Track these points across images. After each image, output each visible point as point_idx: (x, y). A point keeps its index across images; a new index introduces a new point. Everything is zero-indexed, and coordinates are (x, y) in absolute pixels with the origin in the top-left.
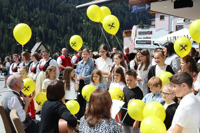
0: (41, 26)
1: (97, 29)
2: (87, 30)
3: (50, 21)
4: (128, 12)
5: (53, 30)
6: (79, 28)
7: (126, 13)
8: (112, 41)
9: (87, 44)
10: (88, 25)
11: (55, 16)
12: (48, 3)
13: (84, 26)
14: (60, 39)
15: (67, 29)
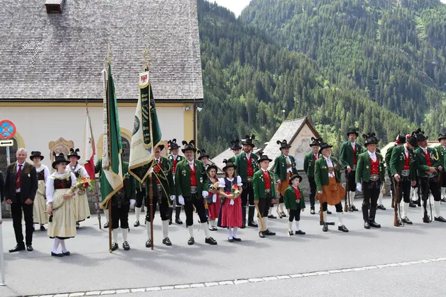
0: (244, 95)
1: (352, 97)
2: (334, 100)
3: (260, 85)
4: (417, 60)
5: (267, 103)
6: (316, 96)
7: (412, 63)
8: (385, 122)
9: (333, 128)
10: (335, 90)
11: (269, 76)
12: (256, 51)
13: (326, 93)
14: (279, 119)
15: (294, 102)
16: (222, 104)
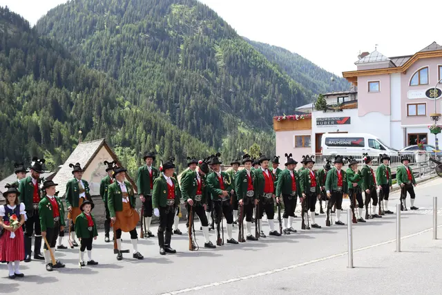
0: (37, 113)
1: (153, 120)
2: (135, 122)
3: (55, 103)
4: (215, 86)
5: (63, 123)
6: (116, 118)
7: (211, 88)
8: (185, 146)
9: (133, 151)
10: (136, 112)
11: (66, 94)
12: (52, 67)
13: (127, 114)
14: (77, 140)
15: (92, 122)
16: (11, 122)
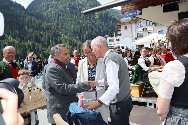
0: (29, 41)
1: (72, 40)
2: (65, 41)
3: (36, 37)
4: (95, 26)
5: (39, 43)
6: (58, 40)
7: (94, 27)
10: (66, 38)
11: (40, 32)
12: (34, 23)
13: (62, 39)
14: (45, 49)
15: (50, 42)
16: (20, 44)
